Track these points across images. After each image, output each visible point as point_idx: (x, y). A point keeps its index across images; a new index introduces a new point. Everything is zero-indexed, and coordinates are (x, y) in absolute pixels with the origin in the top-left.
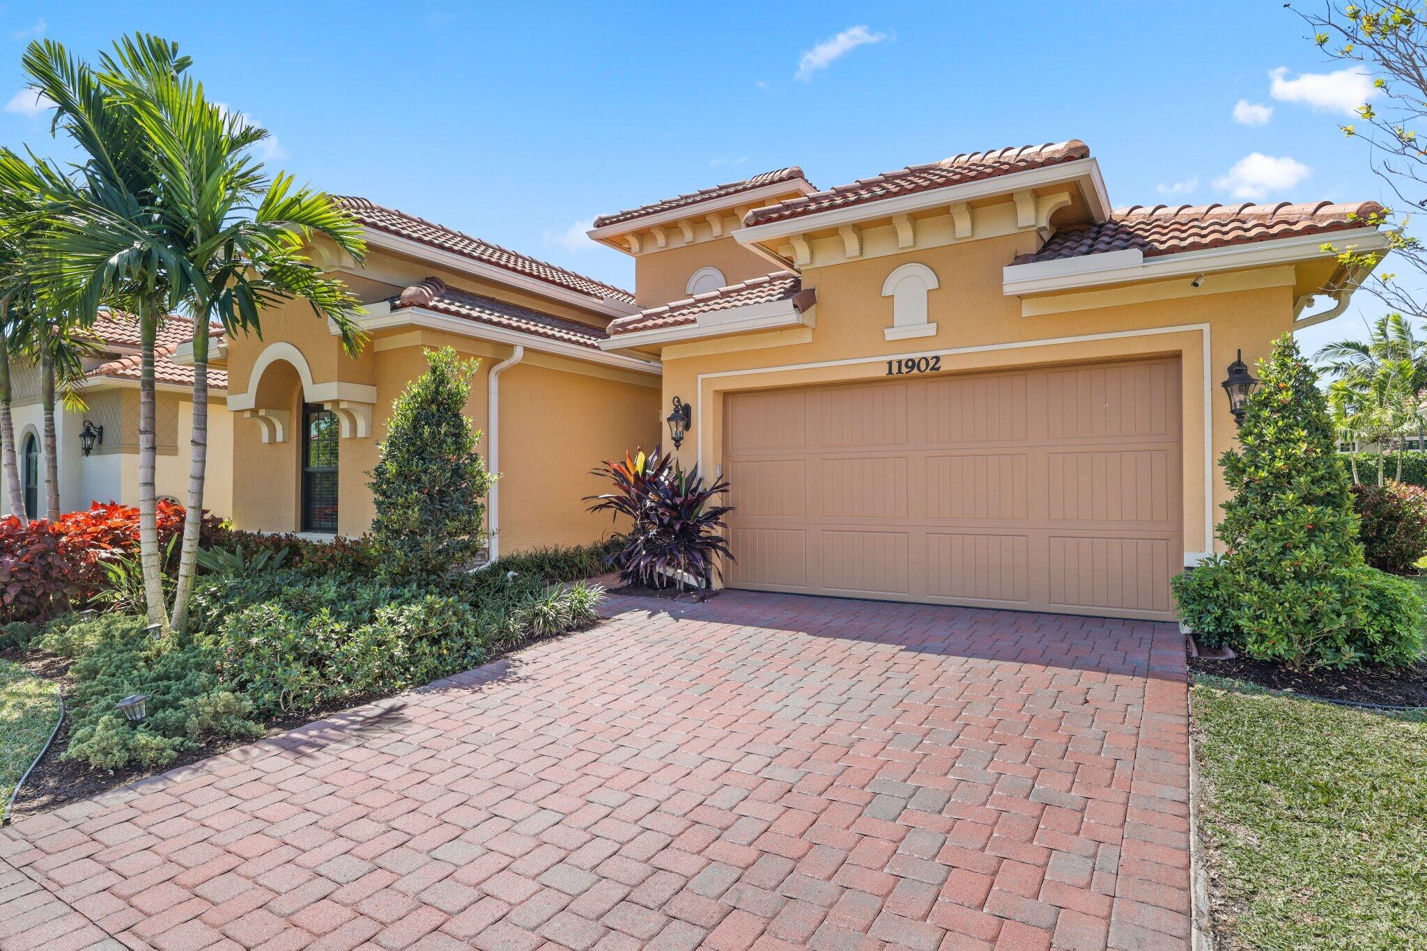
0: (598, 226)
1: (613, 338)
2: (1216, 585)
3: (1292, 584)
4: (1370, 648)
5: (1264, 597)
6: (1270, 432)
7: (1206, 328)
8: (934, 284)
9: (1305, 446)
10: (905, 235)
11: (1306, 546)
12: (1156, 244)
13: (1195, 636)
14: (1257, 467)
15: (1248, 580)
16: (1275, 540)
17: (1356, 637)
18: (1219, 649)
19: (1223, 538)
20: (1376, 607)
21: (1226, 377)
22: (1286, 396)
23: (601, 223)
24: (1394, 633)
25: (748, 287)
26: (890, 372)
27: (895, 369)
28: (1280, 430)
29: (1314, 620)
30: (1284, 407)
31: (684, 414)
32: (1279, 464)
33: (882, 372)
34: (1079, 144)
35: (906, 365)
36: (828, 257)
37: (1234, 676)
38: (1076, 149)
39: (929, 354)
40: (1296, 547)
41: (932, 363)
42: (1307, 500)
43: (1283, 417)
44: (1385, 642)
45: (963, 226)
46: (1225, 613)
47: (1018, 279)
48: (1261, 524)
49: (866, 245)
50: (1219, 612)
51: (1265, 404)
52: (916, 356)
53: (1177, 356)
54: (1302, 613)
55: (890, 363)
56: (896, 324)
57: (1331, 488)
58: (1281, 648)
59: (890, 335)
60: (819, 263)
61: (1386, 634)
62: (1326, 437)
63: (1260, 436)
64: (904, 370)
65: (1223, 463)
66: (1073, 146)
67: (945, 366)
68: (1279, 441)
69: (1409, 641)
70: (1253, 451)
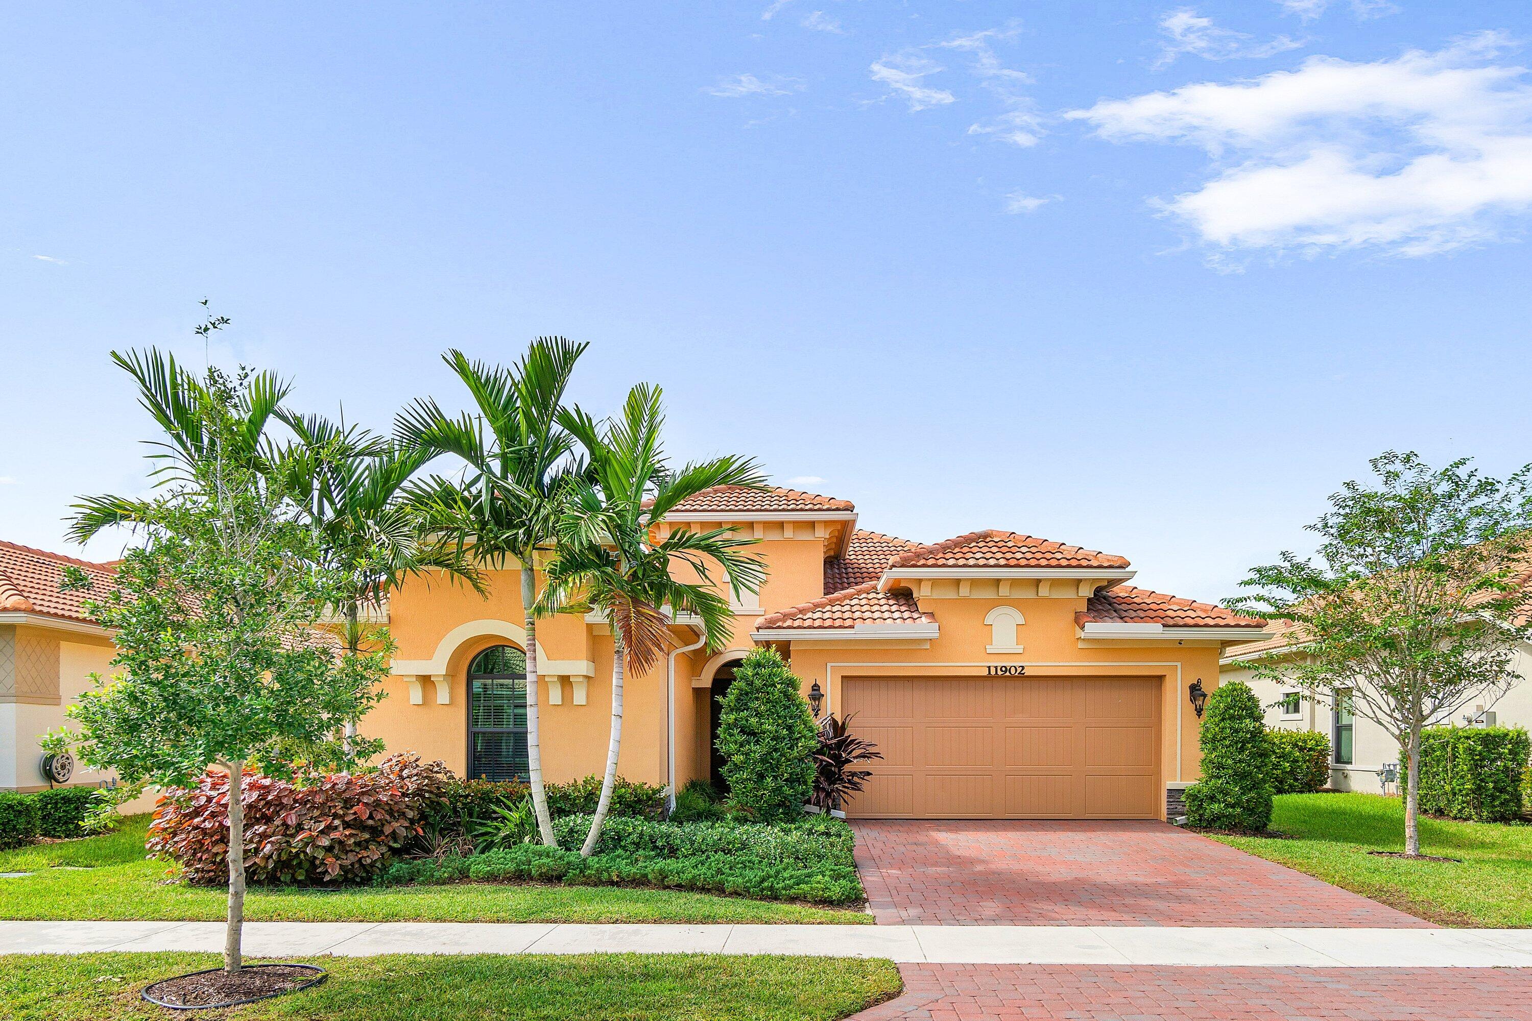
7: (1179, 664)
8: (1021, 621)
10: (1005, 590)
21: (1190, 692)
26: (990, 673)
27: (993, 672)
31: (816, 692)
33: (984, 673)
35: (1001, 670)
36: (944, 594)
39: (1017, 664)
41: (1019, 670)
45: (1044, 590)
47: (1094, 631)
49: (972, 589)
52: (1008, 664)
53: (1160, 678)
55: (989, 667)
56: (994, 643)
59: (990, 649)
60: (936, 596)
64: (1000, 673)
67: (1027, 672)
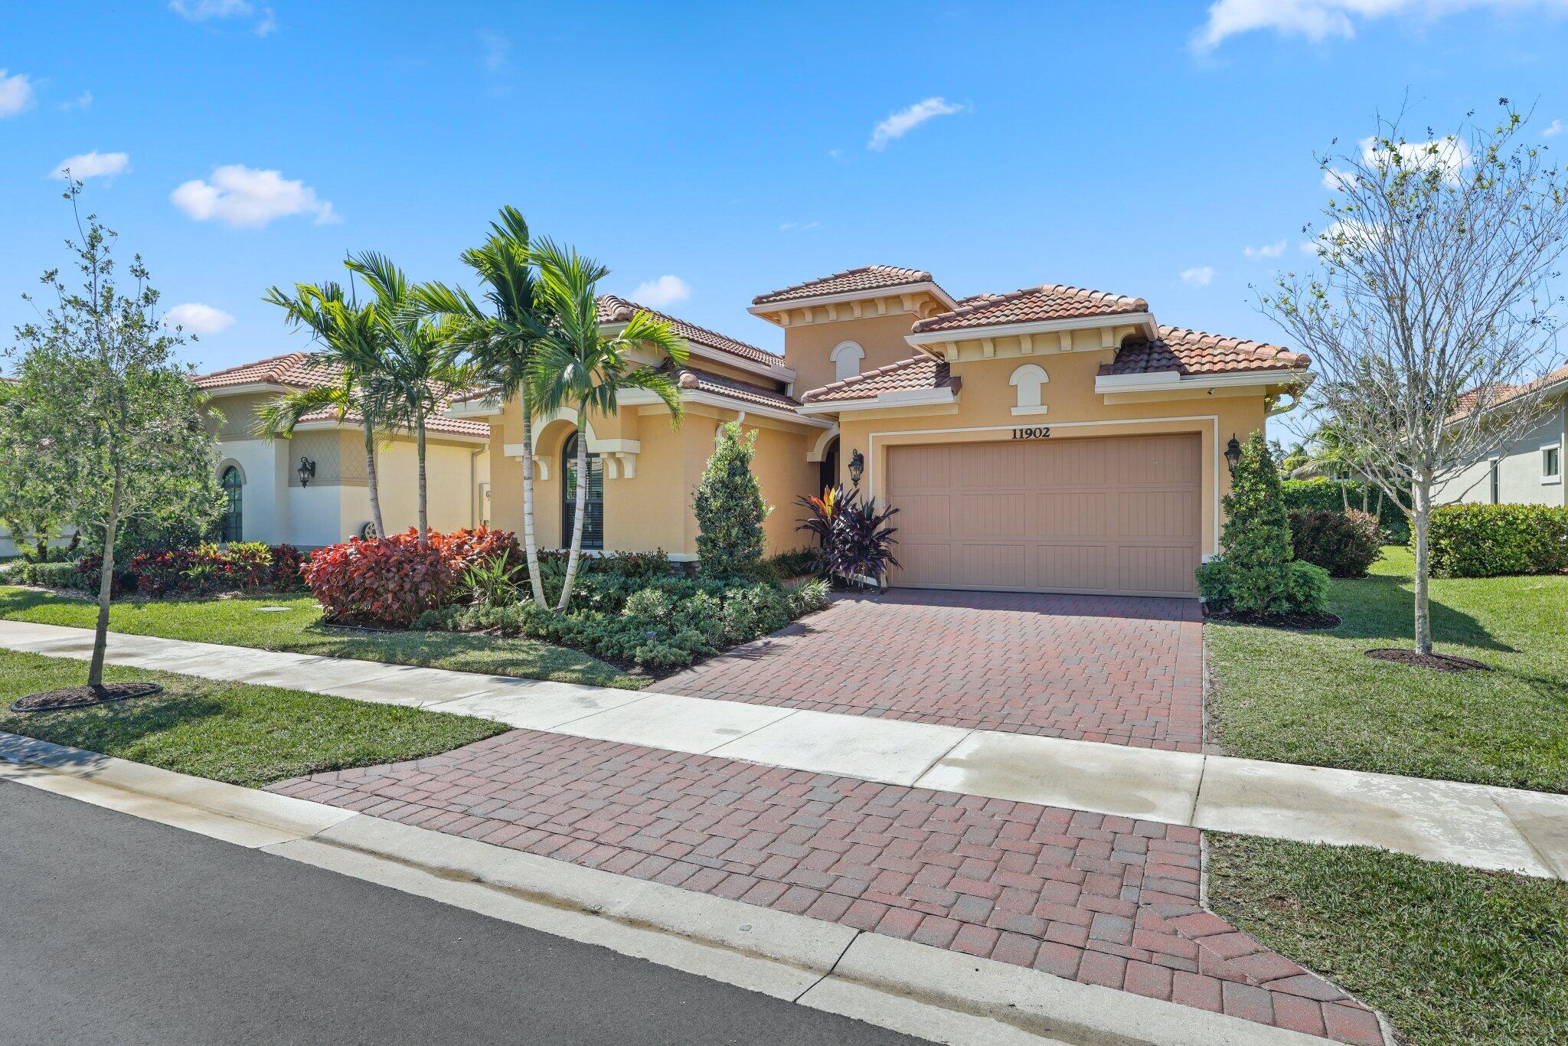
0: (756, 304)
1: (806, 405)
2: (1219, 572)
3: (1257, 568)
4: (1299, 604)
5: (1243, 575)
6: (1247, 485)
7: (1216, 418)
8: (1045, 379)
9: (1263, 494)
10: (1027, 347)
11: (1264, 547)
12: (1187, 366)
13: (1208, 603)
14: (1240, 505)
15: (1235, 567)
16: (1249, 545)
17: (1290, 598)
18: (1221, 609)
19: (1222, 544)
20: (1301, 581)
21: (1227, 449)
22: (1256, 466)
23: (759, 301)
24: (1311, 596)
25: (900, 367)
26: (1015, 437)
27: (1018, 435)
28: (1252, 484)
29: (1268, 587)
30: (1254, 472)
31: (859, 461)
32: (1251, 503)
33: (1010, 437)
34: (1142, 302)
35: (1026, 433)
36: (971, 356)
37: (1227, 620)
38: (1141, 305)
39: (1042, 426)
40: (1259, 548)
41: (1044, 432)
42: (1265, 523)
43: (1254, 477)
44: (1306, 601)
45: (1066, 344)
46: (1224, 587)
47: (1106, 384)
48: (1242, 536)
49: (997, 349)
50: (1221, 587)
51: (1245, 469)
52: (1033, 427)
53: (1199, 434)
54: (1261, 583)
55: (1015, 431)
56: (1019, 403)
57: (1277, 516)
58: (1251, 603)
59: (1015, 412)
60: (963, 359)
61: (1307, 596)
62: (1275, 488)
63: (1243, 487)
64: (1025, 436)
65: (1223, 502)
66: (1139, 303)
67: (1052, 435)
68: (1251, 490)
69: (1319, 600)
70: (1239, 496)
